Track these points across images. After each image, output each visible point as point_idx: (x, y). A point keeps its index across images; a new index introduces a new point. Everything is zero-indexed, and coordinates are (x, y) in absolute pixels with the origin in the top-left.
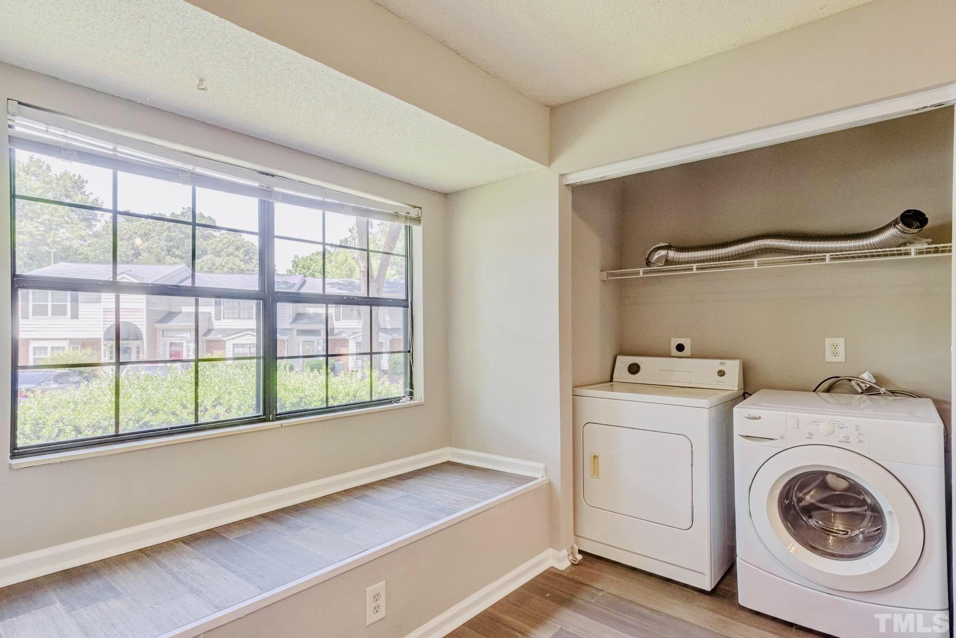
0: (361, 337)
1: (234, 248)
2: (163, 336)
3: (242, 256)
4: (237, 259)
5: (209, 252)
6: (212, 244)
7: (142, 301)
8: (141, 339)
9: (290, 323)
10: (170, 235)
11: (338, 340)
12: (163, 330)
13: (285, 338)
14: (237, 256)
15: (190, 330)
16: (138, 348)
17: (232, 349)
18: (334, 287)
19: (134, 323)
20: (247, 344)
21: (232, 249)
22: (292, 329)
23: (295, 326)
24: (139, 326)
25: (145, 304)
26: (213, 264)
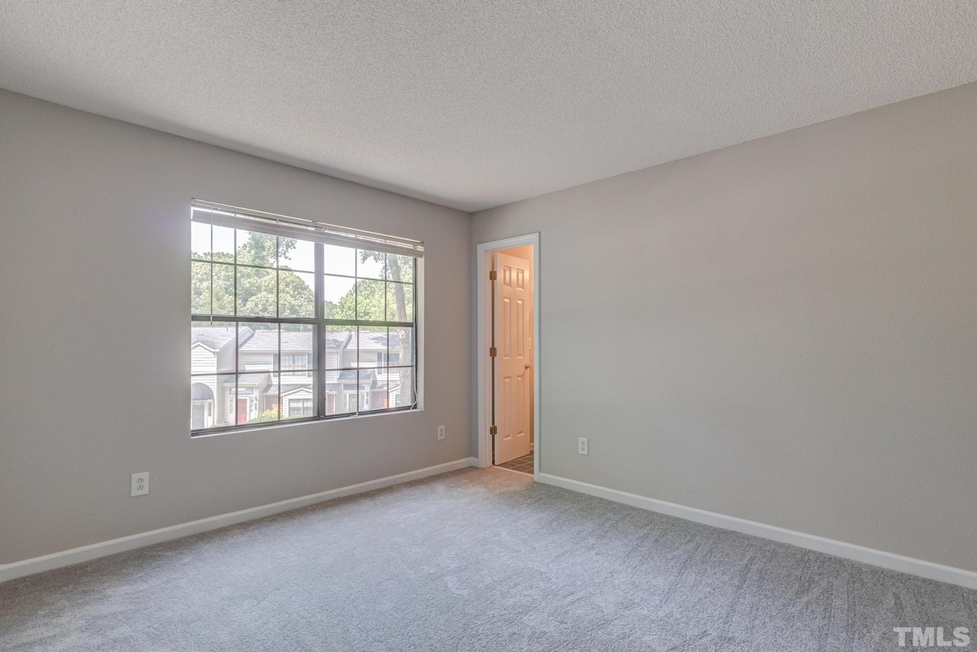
0: (400, 390)
1: (284, 284)
2: (230, 394)
3: (292, 292)
4: (288, 295)
5: (263, 288)
6: (266, 281)
7: (214, 365)
8: (213, 398)
9: (338, 379)
10: (228, 274)
11: (380, 392)
12: (230, 389)
13: (334, 393)
14: (288, 293)
15: (253, 388)
16: (210, 405)
17: (288, 404)
18: (378, 342)
19: (207, 384)
20: (301, 399)
21: (283, 285)
22: (339, 384)
23: (343, 381)
24: (211, 387)
25: (216, 367)
26: (267, 301)
